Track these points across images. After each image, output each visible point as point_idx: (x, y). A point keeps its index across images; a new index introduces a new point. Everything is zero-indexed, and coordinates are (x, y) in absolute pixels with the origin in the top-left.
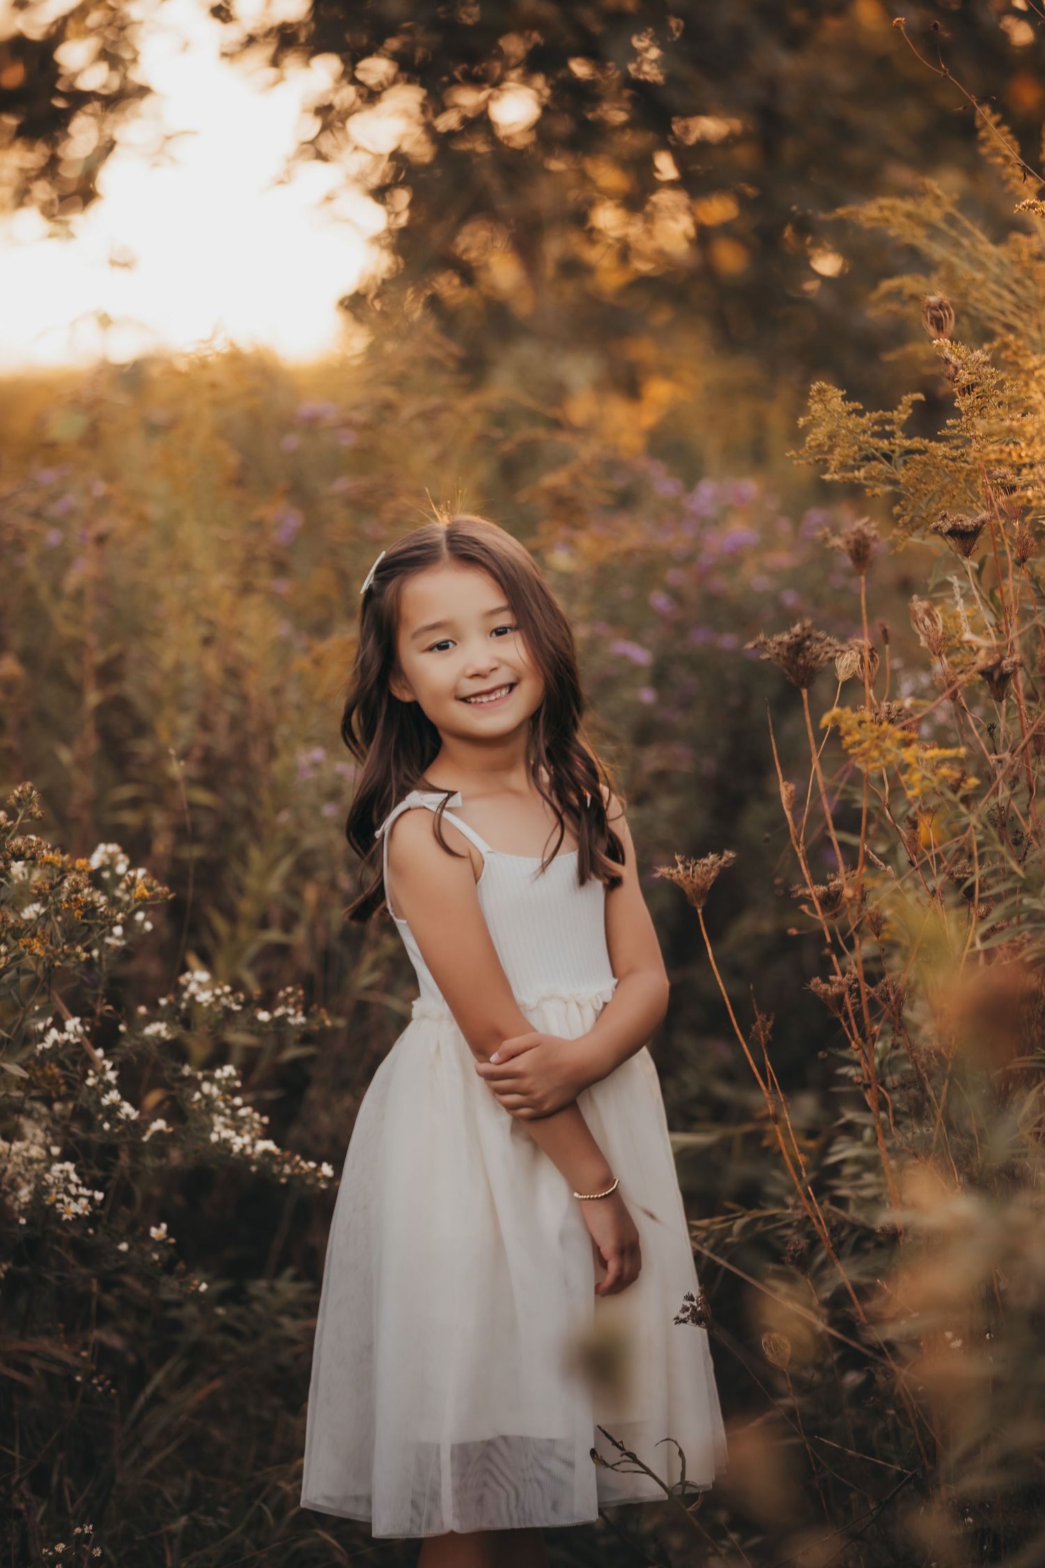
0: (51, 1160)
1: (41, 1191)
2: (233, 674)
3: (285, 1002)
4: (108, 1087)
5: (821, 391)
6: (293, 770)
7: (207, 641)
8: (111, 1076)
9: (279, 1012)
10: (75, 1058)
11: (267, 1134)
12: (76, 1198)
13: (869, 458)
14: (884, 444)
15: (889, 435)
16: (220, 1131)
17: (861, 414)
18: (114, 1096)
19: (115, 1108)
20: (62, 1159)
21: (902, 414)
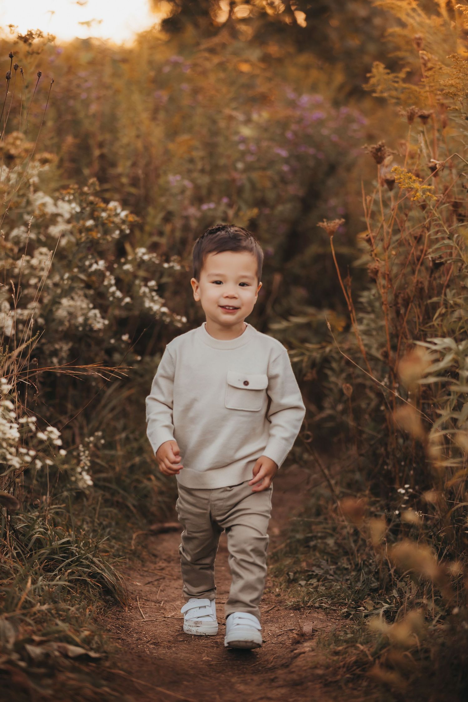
0: (90, 309)
1: (86, 319)
2: (147, 148)
3: (174, 261)
4: (111, 286)
5: (377, 65)
6: (168, 182)
7: (138, 137)
8: (113, 282)
9: (171, 264)
10: (101, 274)
11: (164, 305)
12: (99, 322)
13: (390, 90)
14: (396, 85)
15: (397, 82)
16: (148, 304)
17: (388, 74)
18: (113, 289)
19: (114, 293)
20: (94, 308)
21: (402, 75)
